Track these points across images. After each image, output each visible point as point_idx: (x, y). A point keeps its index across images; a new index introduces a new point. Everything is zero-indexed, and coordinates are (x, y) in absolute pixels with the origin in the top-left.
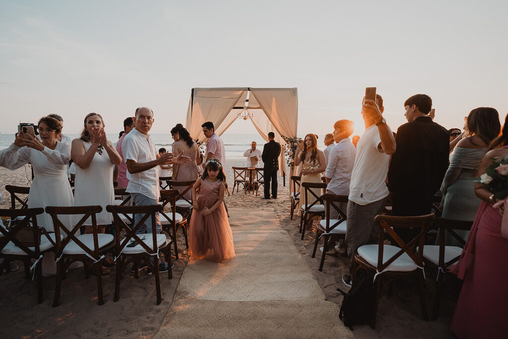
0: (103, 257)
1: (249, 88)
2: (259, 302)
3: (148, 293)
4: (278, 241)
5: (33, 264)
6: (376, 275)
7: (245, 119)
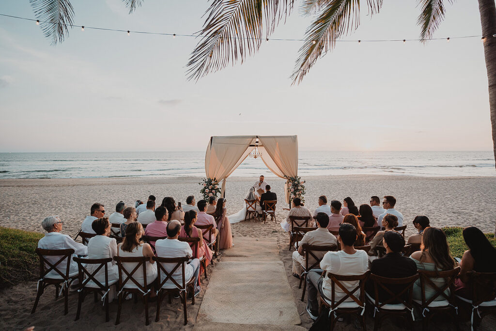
0: (149, 290)
1: (257, 136)
2: (253, 325)
3: (178, 316)
4: (274, 271)
5: (103, 295)
6: (330, 311)
7: (255, 157)
